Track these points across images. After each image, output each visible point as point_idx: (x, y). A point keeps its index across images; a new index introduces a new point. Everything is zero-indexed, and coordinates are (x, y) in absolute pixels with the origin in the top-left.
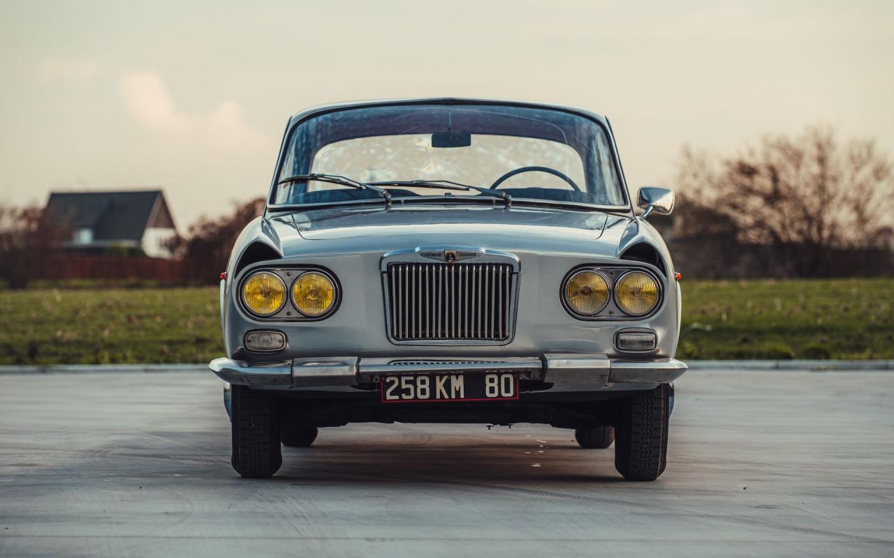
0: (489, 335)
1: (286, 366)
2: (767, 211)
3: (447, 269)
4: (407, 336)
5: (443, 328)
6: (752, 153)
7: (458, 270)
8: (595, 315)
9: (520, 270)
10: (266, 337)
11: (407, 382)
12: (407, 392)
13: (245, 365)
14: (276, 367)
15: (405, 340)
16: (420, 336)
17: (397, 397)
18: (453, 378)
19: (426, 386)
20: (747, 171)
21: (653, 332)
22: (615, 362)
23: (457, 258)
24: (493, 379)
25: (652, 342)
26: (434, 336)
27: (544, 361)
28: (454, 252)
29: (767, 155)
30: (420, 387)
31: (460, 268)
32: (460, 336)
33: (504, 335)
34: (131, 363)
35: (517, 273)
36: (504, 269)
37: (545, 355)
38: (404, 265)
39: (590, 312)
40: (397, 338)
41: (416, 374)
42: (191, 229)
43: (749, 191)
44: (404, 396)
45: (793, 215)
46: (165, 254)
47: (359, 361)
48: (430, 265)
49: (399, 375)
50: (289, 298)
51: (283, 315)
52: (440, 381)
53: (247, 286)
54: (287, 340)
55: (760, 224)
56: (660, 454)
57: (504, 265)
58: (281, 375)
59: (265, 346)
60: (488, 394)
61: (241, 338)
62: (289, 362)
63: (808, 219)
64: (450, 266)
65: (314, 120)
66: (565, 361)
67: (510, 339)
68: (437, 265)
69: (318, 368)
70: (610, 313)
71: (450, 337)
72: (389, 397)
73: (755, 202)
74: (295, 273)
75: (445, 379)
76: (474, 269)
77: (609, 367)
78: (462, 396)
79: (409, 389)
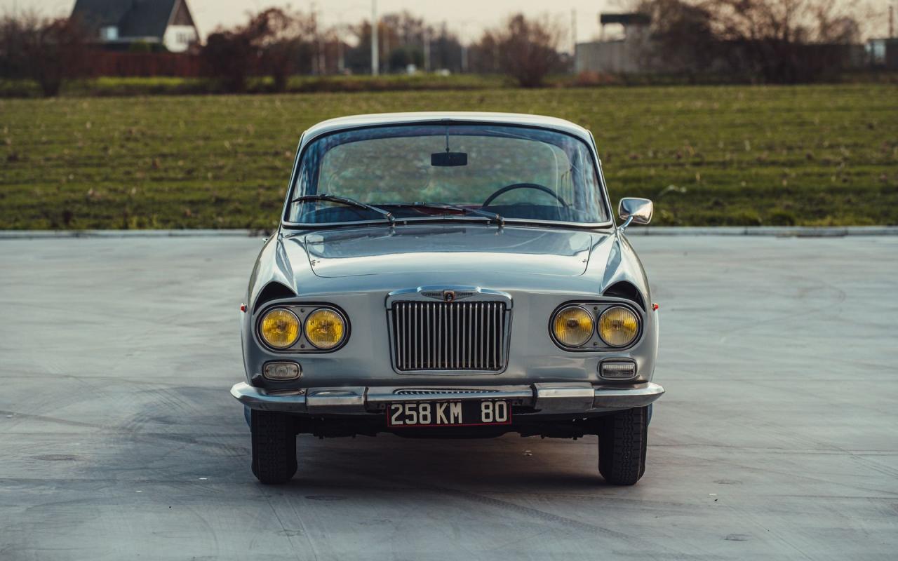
0: (485, 365)
1: (300, 395)
2: (737, 18)
3: (446, 306)
4: (410, 367)
5: (443, 359)
7: (456, 308)
8: (581, 346)
9: (512, 306)
10: (283, 368)
11: (410, 409)
12: (411, 417)
13: (263, 392)
14: (291, 396)
15: (408, 370)
16: (422, 367)
17: (401, 423)
18: (452, 406)
19: (428, 413)
21: (633, 361)
22: (599, 390)
23: (455, 297)
24: (489, 406)
25: (632, 371)
26: (435, 366)
27: (535, 391)
28: (453, 292)
30: (422, 413)
31: (458, 306)
32: (458, 366)
33: (498, 365)
34: (157, 228)
35: (510, 310)
36: (498, 307)
37: (535, 384)
38: (407, 303)
39: (576, 344)
40: (401, 368)
41: (418, 403)
44: (408, 422)
45: (762, 22)
47: (367, 389)
48: (431, 303)
49: (403, 403)
50: (303, 333)
51: (298, 347)
52: (441, 407)
53: (265, 322)
54: (301, 370)
55: (731, 30)
56: (640, 463)
57: (498, 303)
58: (296, 404)
59: (281, 375)
60: (484, 420)
61: (260, 367)
62: (303, 390)
63: (776, 25)
64: (449, 304)
65: (324, 140)
66: (554, 391)
67: (503, 369)
68: (437, 304)
69: (329, 398)
70: (595, 344)
71: (449, 368)
72: (394, 422)
73: (727, 10)
74: (308, 310)
75: (445, 405)
76: (471, 306)
77: (593, 395)
78: (460, 421)
79: (412, 415)
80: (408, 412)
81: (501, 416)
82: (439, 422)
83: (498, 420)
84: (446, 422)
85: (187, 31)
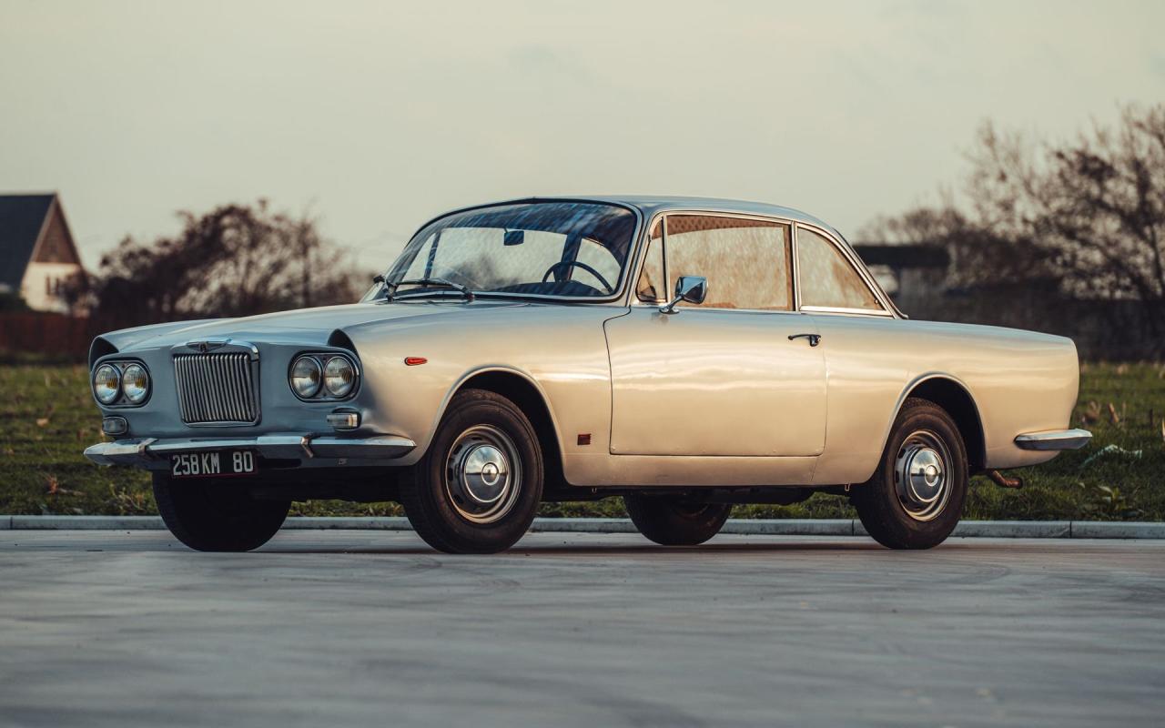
0: (242, 417)
2: (1128, 242)
4: (191, 419)
6: (1103, 138)
8: (314, 397)
9: (259, 358)
10: (112, 422)
11: (185, 459)
12: (186, 468)
15: (190, 422)
17: (180, 473)
18: (212, 455)
19: (197, 463)
20: (1096, 169)
23: (208, 349)
24: (239, 455)
28: (205, 343)
29: (1130, 142)
30: (193, 463)
31: (212, 358)
33: (251, 417)
35: (256, 361)
36: (243, 357)
38: (180, 356)
41: (189, 452)
42: (105, 262)
43: (1096, 206)
44: (184, 473)
46: (58, 306)
49: (180, 454)
50: (122, 388)
51: (121, 402)
52: (205, 458)
54: (128, 424)
55: (1116, 265)
57: (243, 354)
59: (112, 429)
60: (236, 470)
64: (205, 356)
67: (257, 420)
68: (198, 356)
70: (324, 395)
72: (176, 473)
73: (1108, 225)
75: (207, 455)
76: (222, 358)
78: (218, 472)
79: (186, 466)
80: (184, 463)
81: (249, 467)
82: (204, 472)
83: (247, 470)
84: (209, 472)
85: (61, 271)
